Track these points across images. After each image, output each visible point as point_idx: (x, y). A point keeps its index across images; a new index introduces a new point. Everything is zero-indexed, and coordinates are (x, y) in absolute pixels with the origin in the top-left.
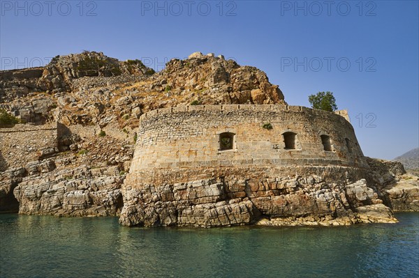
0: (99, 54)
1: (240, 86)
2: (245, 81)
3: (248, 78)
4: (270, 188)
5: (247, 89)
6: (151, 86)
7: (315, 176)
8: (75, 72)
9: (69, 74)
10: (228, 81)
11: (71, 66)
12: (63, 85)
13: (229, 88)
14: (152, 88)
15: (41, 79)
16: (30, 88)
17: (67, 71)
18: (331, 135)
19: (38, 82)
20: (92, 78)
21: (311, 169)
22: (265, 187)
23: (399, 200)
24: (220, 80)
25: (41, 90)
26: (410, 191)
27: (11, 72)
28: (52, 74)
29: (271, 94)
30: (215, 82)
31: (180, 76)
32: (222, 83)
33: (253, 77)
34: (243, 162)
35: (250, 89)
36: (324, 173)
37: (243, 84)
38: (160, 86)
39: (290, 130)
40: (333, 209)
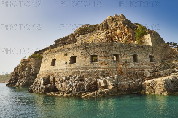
0: (87, 25)
1: (111, 30)
3: (114, 26)
4: (60, 80)
5: (114, 31)
7: (78, 75)
8: (78, 34)
9: (76, 36)
10: (107, 29)
11: (77, 32)
12: (75, 40)
13: (107, 32)
15: (68, 40)
16: (65, 44)
17: (76, 35)
19: (67, 41)
20: (82, 36)
22: (58, 80)
23: (150, 86)
25: (68, 43)
26: (157, 81)
27: (59, 39)
28: (71, 37)
29: (125, 31)
32: (105, 30)
33: (116, 24)
34: (55, 70)
35: (116, 30)
37: (112, 29)
38: (98, 34)
39: (74, 55)
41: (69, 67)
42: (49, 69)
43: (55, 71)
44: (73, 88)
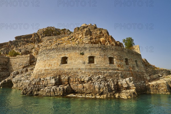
0: (53, 28)
1: (95, 37)
2: (97, 34)
3: (98, 33)
4: (78, 81)
5: (98, 38)
6: (67, 39)
7: (100, 76)
8: (43, 35)
9: (41, 36)
10: (91, 35)
11: (42, 33)
12: (39, 40)
13: (91, 38)
14: (68, 39)
15: (31, 38)
16: (27, 42)
17: (41, 35)
18: (115, 57)
19: (30, 39)
20: (49, 37)
21: (99, 72)
22: (76, 80)
23: (154, 88)
24: (87, 35)
25: (31, 42)
26: (160, 83)
27: (21, 36)
28: (35, 36)
29: (108, 39)
30: (85, 36)
31: (77, 34)
32: (88, 36)
33: (101, 33)
34: (69, 69)
35: (100, 38)
36: (106, 75)
37: (96, 36)
38: (70, 38)
39: (92, 55)
40: (101, 90)
41: (89, 67)
42: (58, 67)
43: (70, 71)
44: (103, 89)
